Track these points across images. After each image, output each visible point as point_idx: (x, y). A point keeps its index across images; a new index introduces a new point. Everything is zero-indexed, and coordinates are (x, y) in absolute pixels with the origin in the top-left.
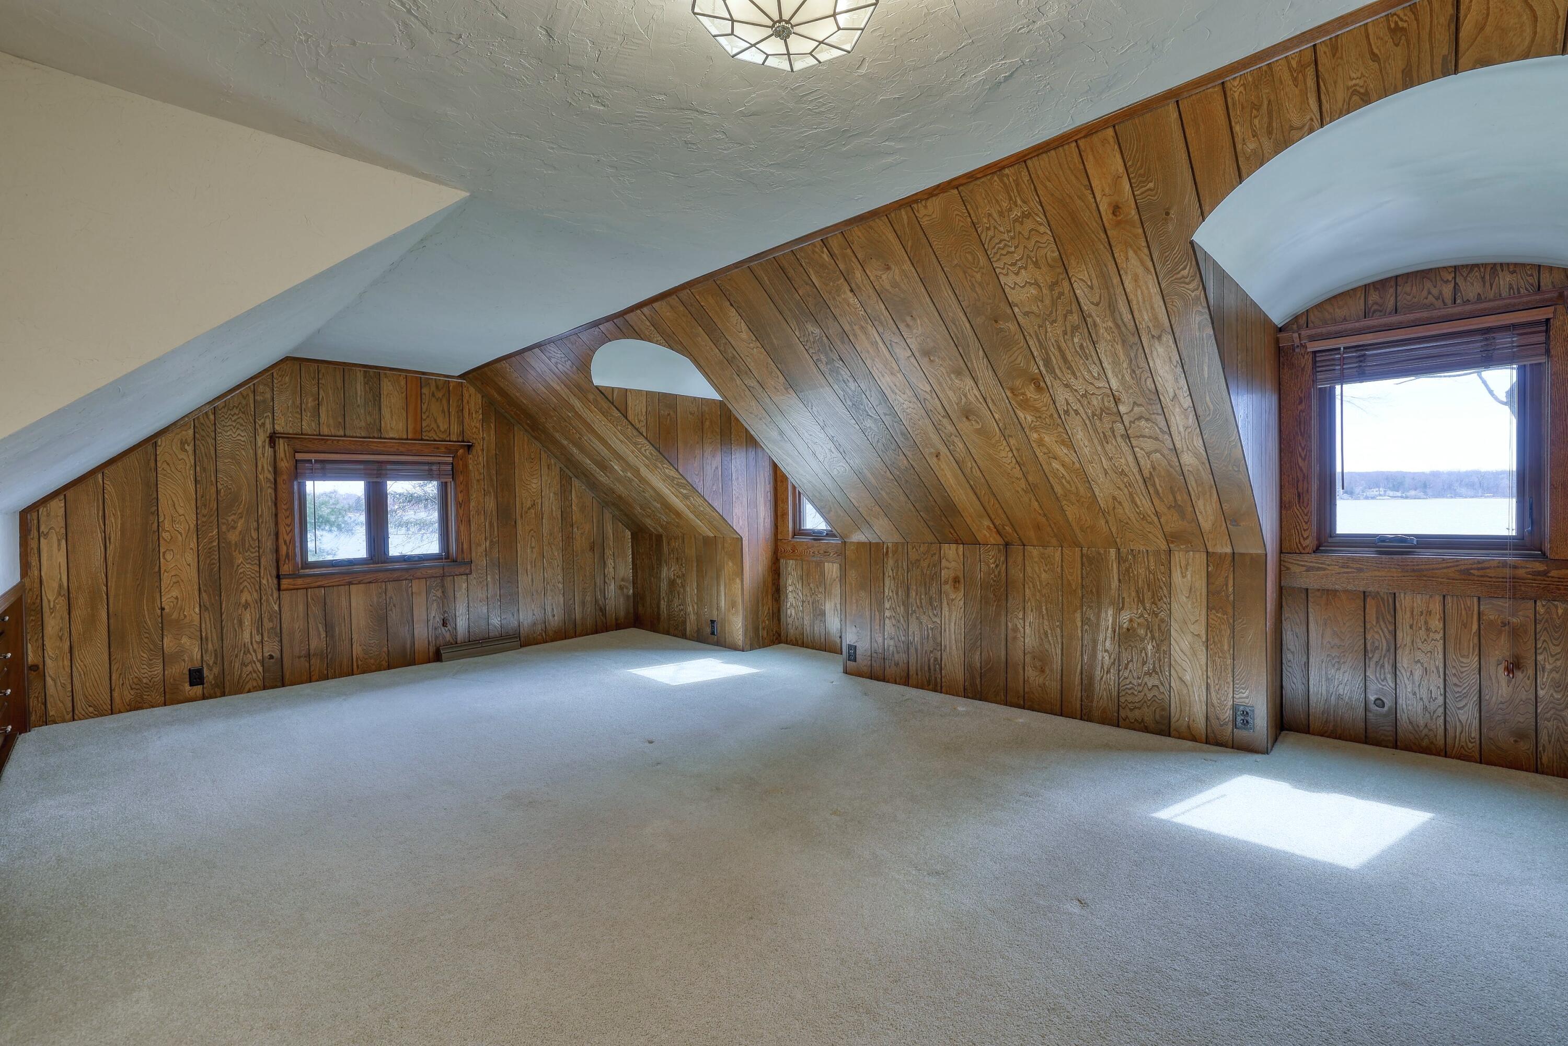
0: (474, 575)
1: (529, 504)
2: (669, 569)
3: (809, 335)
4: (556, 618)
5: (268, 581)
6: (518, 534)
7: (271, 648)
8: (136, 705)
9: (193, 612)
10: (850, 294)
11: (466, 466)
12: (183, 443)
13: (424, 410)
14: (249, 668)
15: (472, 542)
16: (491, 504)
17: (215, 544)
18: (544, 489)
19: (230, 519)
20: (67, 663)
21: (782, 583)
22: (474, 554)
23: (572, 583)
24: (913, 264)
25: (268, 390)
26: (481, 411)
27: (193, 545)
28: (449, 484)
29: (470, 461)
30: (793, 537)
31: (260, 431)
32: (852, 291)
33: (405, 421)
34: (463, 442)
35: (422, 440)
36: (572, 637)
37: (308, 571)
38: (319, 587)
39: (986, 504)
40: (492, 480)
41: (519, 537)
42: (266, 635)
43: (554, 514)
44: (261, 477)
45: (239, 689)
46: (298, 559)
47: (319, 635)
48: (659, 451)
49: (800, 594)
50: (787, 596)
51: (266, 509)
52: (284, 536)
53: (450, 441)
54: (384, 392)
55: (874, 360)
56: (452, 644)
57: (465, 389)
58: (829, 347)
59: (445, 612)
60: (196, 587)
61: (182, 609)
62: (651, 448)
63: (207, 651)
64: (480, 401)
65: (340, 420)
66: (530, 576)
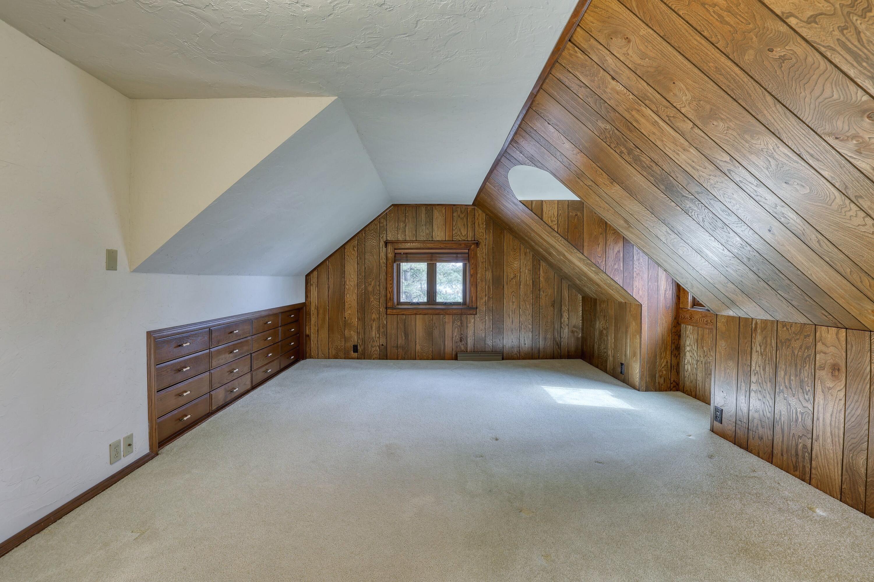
0: (478, 315)
1: (512, 276)
2: (600, 323)
3: (604, 132)
4: (526, 345)
5: (382, 310)
6: (505, 294)
7: (383, 341)
8: (336, 357)
9: (355, 321)
10: (614, 83)
11: (476, 254)
12: (354, 247)
13: (454, 225)
14: (374, 349)
15: (478, 297)
16: (489, 275)
17: (363, 291)
18: (521, 267)
19: (369, 280)
20: (317, 336)
21: (682, 343)
22: (478, 303)
23: (538, 326)
24: (647, 25)
25: (385, 221)
26: (485, 223)
27: (356, 291)
28: (467, 264)
29: (478, 252)
30: (692, 307)
31: (381, 240)
32: (613, 79)
33: (444, 231)
34: (475, 241)
35: (453, 241)
36: (536, 359)
37: (400, 307)
38: (403, 314)
39: (859, 285)
40: (490, 262)
41: (505, 295)
42: (381, 334)
43: (528, 283)
44: (381, 261)
45: (370, 358)
46: (395, 301)
47: (402, 338)
48: (568, 241)
49: (695, 354)
50: (685, 354)
51: (382, 276)
52: (389, 289)
53: (467, 241)
54: (435, 217)
55: (662, 141)
56: (464, 352)
57: (476, 212)
58: (623, 138)
59: (462, 334)
60: (356, 310)
61: (351, 319)
62: (563, 239)
63: (359, 338)
64: (485, 217)
65: (414, 232)
66: (511, 319)
